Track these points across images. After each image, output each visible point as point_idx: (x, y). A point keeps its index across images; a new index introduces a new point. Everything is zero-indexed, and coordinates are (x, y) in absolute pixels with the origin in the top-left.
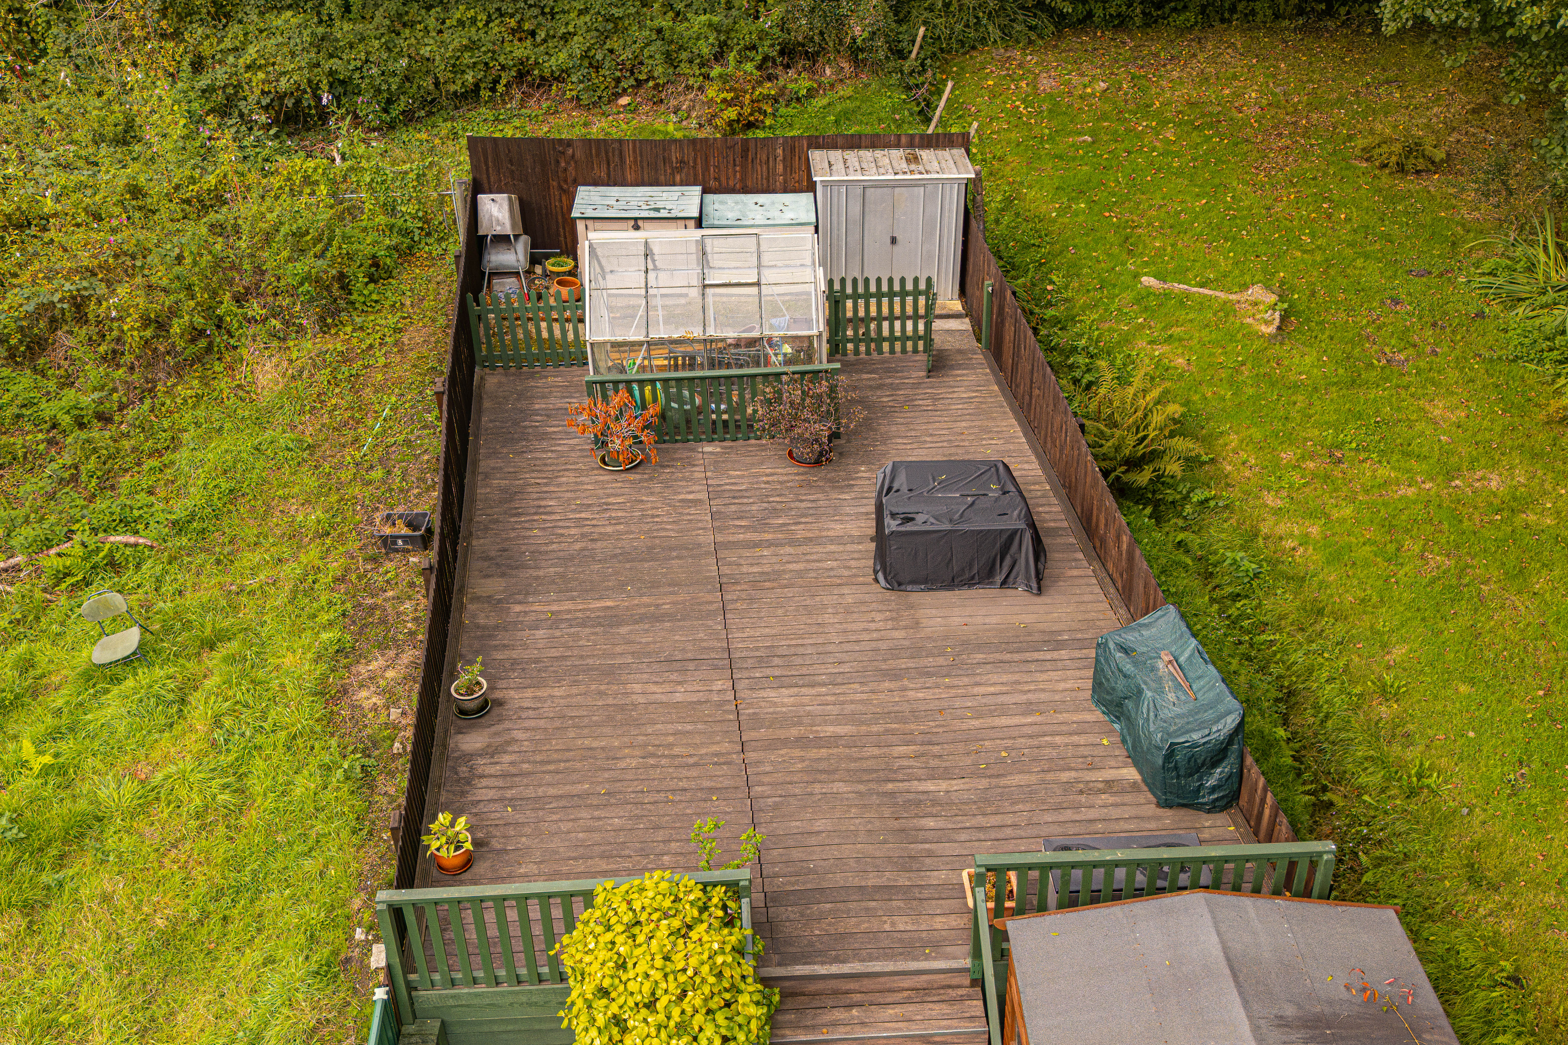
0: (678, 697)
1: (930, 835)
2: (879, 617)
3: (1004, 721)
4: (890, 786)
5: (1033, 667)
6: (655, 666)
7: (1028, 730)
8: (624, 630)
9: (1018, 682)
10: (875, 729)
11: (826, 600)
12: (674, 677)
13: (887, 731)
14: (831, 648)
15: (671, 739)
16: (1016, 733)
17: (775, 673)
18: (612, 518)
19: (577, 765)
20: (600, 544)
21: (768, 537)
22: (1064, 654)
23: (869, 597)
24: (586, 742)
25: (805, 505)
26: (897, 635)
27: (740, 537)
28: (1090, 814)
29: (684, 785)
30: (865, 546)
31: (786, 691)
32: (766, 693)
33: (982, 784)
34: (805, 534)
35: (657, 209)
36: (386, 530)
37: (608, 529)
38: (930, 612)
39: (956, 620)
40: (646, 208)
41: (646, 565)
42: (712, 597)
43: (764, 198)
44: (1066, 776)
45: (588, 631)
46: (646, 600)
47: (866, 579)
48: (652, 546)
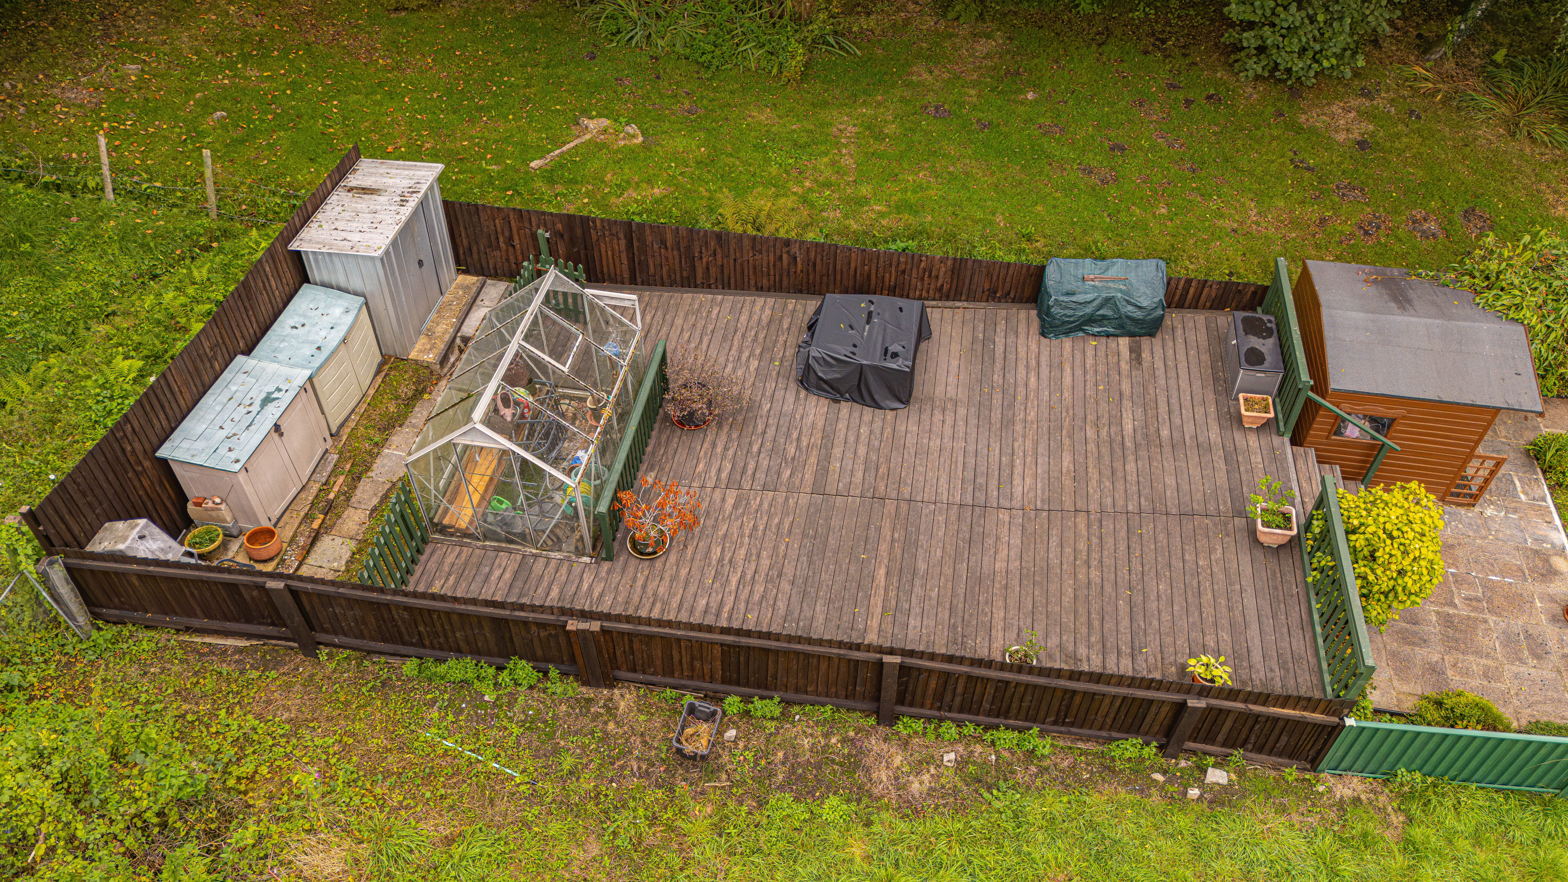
0: (1016, 541)
1: (1176, 435)
2: (938, 416)
3: (1067, 380)
4: (1129, 444)
5: (1011, 357)
6: (974, 550)
7: (1079, 372)
8: (922, 566)
9: (1027, 366)
10: (1067, 442)
11: (911, 440)
12: (990, 541)
13: (1071, 436)
14: (971, 448)
15: (1068, 550)
16: (1081, 379)
17: (994, 483)
18: (747, 559)
19: (1095, 607)
20: (789, 571)
21: (813, 460)
22: (1000, 340)
23: (914, 418)
24: (1067, 600)
25: (771, 432)
26: (962, 411)
27: (809, 477)
28: (1159, 364)
29: (1122, 547)
30: (845, 408)
31: (1017, 481)
32: (1018, 491)
33: (1127, 404)
34: (817, 438)
35: (267, 400)
36: (701, 746)
37: (765, 562)
38: (939, 390)
39: (952, 379)
40: (256, 408)
41: (832, 542)
42: (891, 506)
43: (287, 319)
44: (1124, 366)
45: (918, 590)
46: (884, 547)
47: (890, 415)
48: (804, 535)
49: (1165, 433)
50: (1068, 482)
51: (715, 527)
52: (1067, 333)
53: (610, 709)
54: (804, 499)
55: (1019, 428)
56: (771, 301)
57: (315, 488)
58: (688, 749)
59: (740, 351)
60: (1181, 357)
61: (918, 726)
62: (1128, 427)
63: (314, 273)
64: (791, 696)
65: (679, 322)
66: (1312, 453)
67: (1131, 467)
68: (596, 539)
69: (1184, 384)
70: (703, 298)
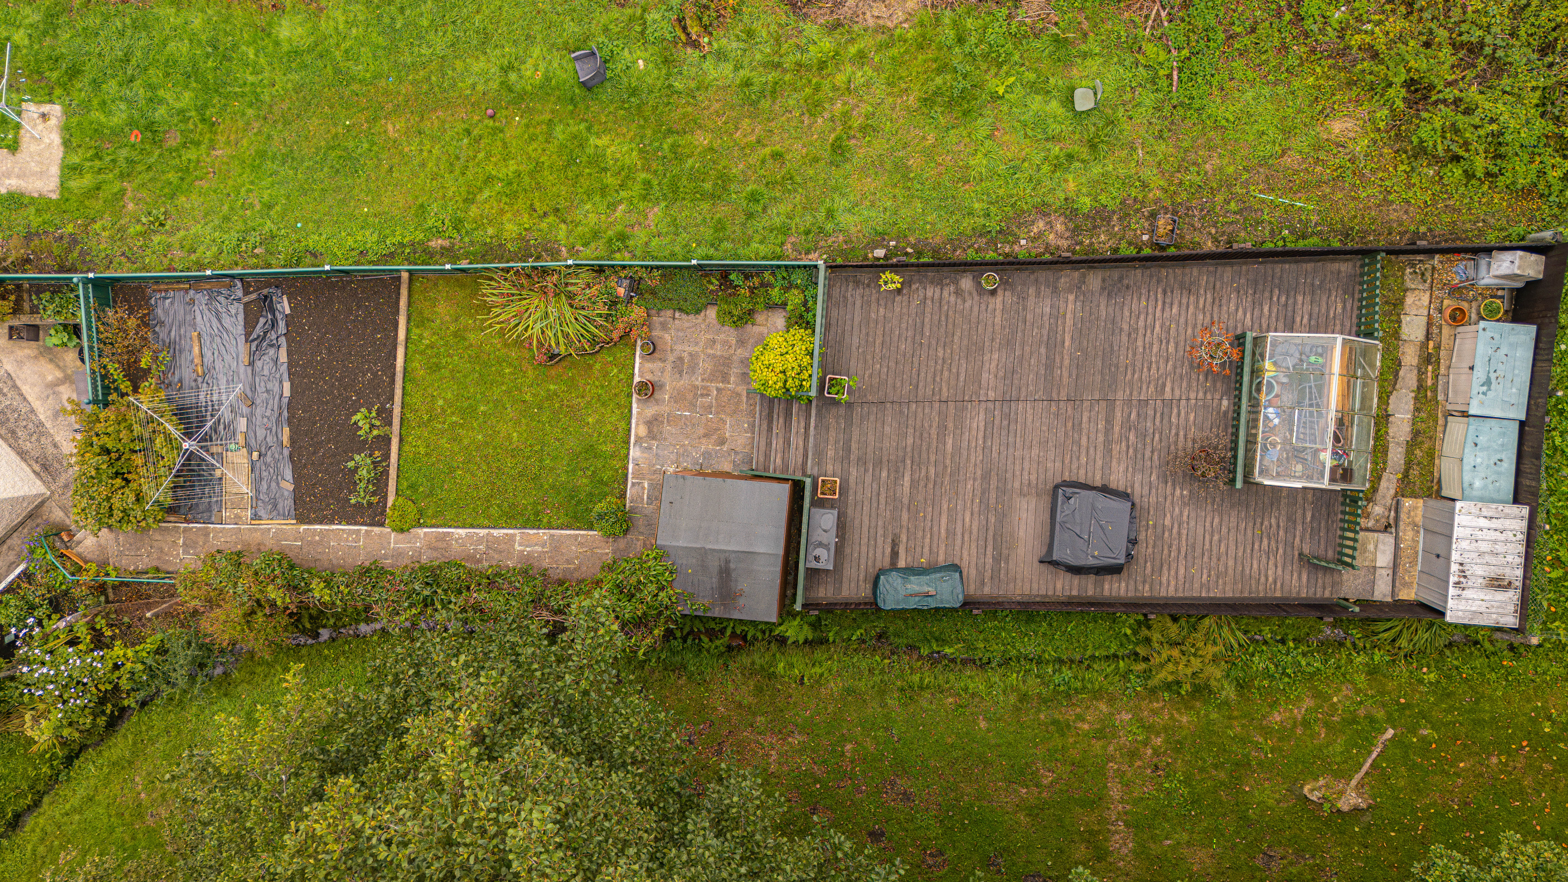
0: (985, 376)
1: (877, 472)
2: (1033, 477)
3: (944, 520)
4: (909, 462)
5: (982, 543)
7: (935, 529)
9: (971, 533)
10: (948, 462)
12: (1001, 374)
13: (945, 467)
16: (934, 523)
17: (997, 422)
18: (1151, 344)
19: (942, 330)
20: (1125, 338)
21: (1117, 429)
22: (989, 559)
23: (1050, 474)
24: (958, 334)
25: (1148, 454)
26: (1017, 485)
27: (1118, 414)
28: (880, 540)
29: (922, 375)
31: (982, 424)
32: (982, 416)
33: (906, 501)
34: (1116, 448)
37: (1140, 343)
39: (1024, 517)
41: (1099, 363)
42: (1063, 396)
43: (1510, 466)
44: (904, 538)
45: (1045, 332)
46: (1066, 362)
47: (1066, 476)
48: (1117, 366)
50: (951, 425)
54: (1120, 395)
55: (979, 472)
56: (1163, 594)
59: (1179, 533)
60: (864, 549)
62: (907, 478)
65: (1231, 563)
67: (910, 441)
69: (866, 523)
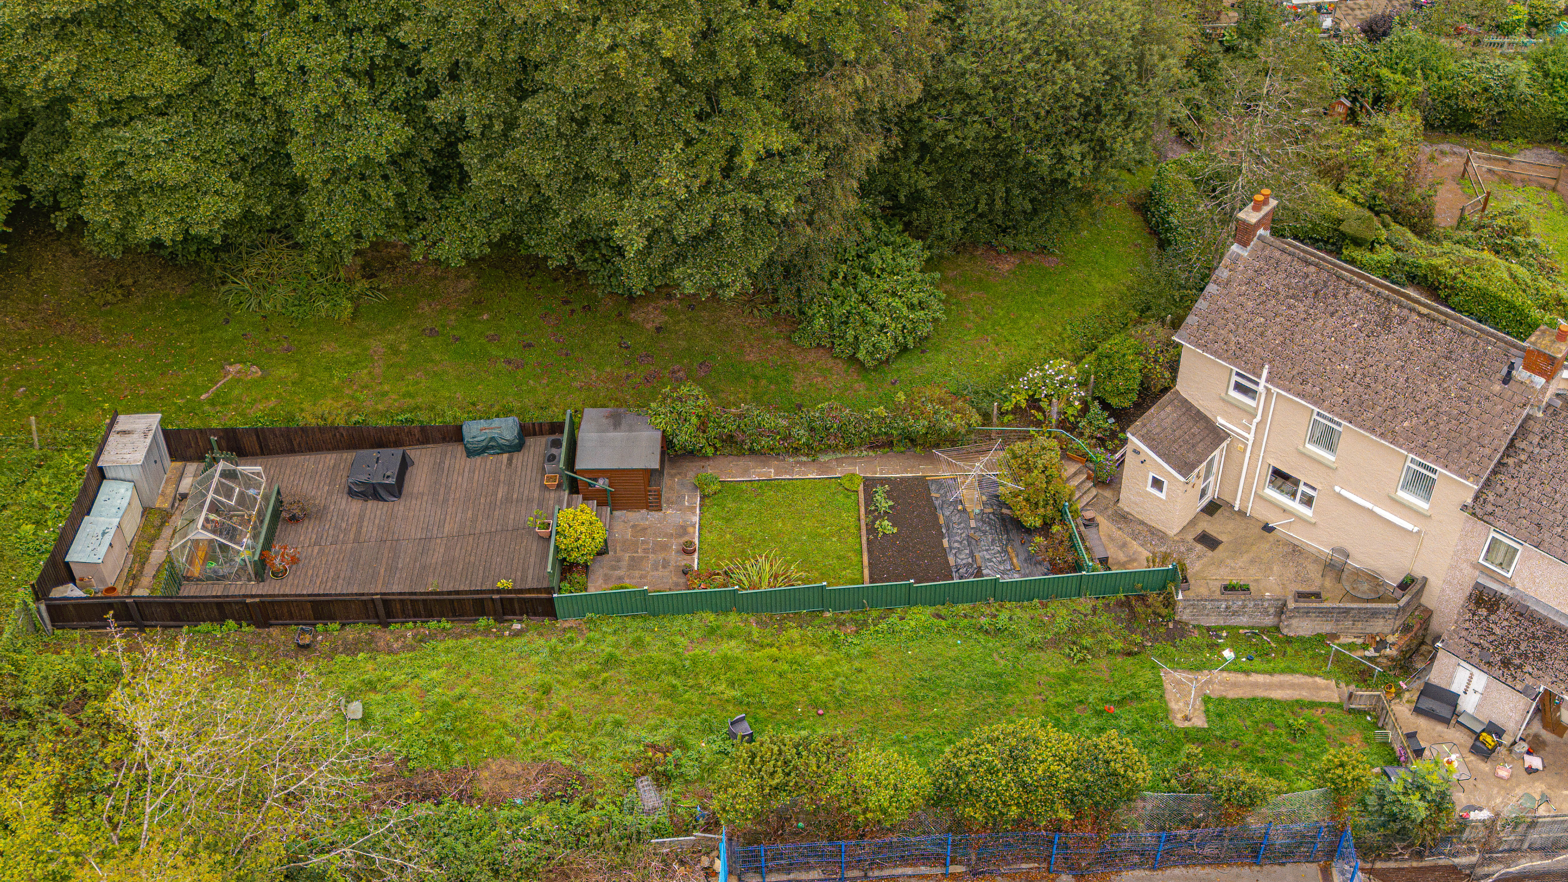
0: (442, 550)
2: (414, 502)
3: (476, 477)
4: (498, 503)
6: (424, 556)
7: (482, 473)
8: (400, 566)
11: (400, 514)
13: (474, 503)
14: (428, 514)
15: (463, 551)
17: (436, 528)
18: (324, 573)
19: (470, 570)
20: (342, 576)
21: (354, 529)
22: (447, 463)
23: (402, 503)
24: (459, 570)
25: (335, 519)
26: (425, 498)
27: (352, 536)
28: (519, 465)
29: (486, 546)
30: (370, 503)
31: (447, 525)
32: (446, 530)
33: (501, 485)
34: (356, 519)
35: (104, 533)
36: (307, 641)
37: (332, 573)
38: (415, 490)
39: (422, 483)
40: (100, 537)
41: (361, 562)
42: (388, 543)
43: (101, 497)
44: (504, 467)
45: (398, 575)
46: (384, 560)
47: (391, 504)
48: (349, 560)
49: (515, 496)
50: (468, 523)
51: (309, 562)
52: (479, 454)
53: (269, 635)
54: (349, 546)
55: (451, 502)
56: (334, 456)
57: (126, 570)
58: (301, 642)
59: (319, 482)
60: (531, 460)
61: (398, 625)
62: (500, 496)
63: (108, 474)
64: (344, 621)
65: (288, 472)
66: (581, 496)
67: (497, 513)
68: (256, 574)
69: (529, 472)
70: (299, 459)
